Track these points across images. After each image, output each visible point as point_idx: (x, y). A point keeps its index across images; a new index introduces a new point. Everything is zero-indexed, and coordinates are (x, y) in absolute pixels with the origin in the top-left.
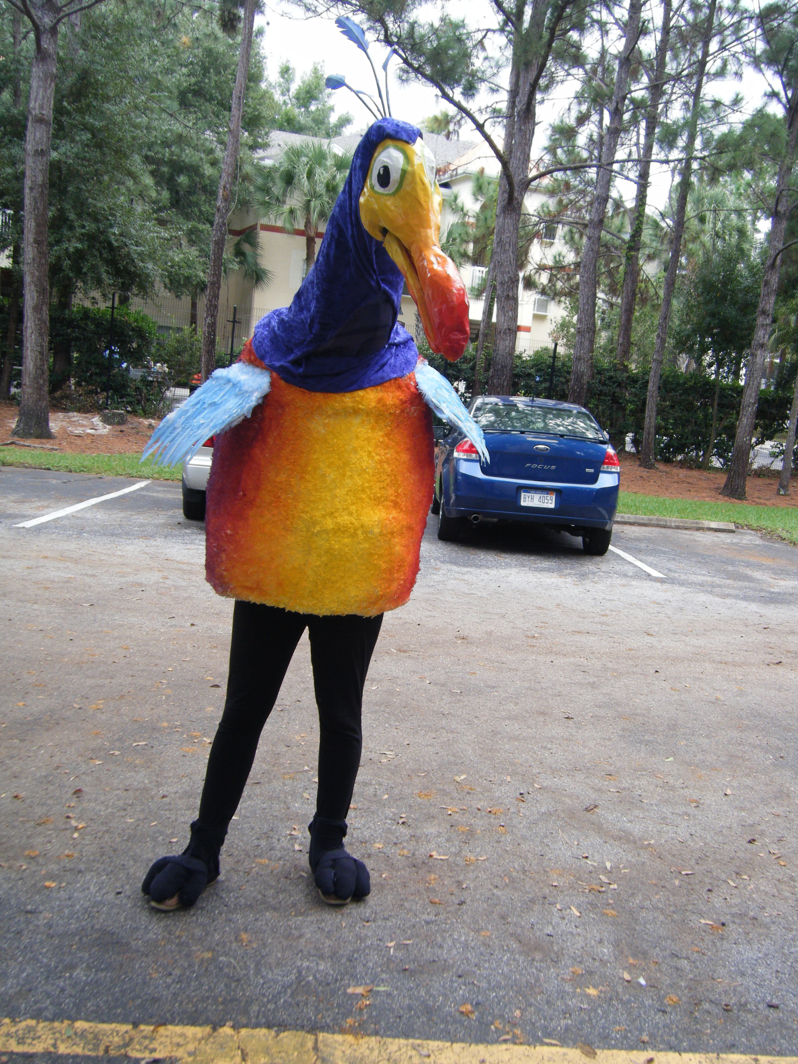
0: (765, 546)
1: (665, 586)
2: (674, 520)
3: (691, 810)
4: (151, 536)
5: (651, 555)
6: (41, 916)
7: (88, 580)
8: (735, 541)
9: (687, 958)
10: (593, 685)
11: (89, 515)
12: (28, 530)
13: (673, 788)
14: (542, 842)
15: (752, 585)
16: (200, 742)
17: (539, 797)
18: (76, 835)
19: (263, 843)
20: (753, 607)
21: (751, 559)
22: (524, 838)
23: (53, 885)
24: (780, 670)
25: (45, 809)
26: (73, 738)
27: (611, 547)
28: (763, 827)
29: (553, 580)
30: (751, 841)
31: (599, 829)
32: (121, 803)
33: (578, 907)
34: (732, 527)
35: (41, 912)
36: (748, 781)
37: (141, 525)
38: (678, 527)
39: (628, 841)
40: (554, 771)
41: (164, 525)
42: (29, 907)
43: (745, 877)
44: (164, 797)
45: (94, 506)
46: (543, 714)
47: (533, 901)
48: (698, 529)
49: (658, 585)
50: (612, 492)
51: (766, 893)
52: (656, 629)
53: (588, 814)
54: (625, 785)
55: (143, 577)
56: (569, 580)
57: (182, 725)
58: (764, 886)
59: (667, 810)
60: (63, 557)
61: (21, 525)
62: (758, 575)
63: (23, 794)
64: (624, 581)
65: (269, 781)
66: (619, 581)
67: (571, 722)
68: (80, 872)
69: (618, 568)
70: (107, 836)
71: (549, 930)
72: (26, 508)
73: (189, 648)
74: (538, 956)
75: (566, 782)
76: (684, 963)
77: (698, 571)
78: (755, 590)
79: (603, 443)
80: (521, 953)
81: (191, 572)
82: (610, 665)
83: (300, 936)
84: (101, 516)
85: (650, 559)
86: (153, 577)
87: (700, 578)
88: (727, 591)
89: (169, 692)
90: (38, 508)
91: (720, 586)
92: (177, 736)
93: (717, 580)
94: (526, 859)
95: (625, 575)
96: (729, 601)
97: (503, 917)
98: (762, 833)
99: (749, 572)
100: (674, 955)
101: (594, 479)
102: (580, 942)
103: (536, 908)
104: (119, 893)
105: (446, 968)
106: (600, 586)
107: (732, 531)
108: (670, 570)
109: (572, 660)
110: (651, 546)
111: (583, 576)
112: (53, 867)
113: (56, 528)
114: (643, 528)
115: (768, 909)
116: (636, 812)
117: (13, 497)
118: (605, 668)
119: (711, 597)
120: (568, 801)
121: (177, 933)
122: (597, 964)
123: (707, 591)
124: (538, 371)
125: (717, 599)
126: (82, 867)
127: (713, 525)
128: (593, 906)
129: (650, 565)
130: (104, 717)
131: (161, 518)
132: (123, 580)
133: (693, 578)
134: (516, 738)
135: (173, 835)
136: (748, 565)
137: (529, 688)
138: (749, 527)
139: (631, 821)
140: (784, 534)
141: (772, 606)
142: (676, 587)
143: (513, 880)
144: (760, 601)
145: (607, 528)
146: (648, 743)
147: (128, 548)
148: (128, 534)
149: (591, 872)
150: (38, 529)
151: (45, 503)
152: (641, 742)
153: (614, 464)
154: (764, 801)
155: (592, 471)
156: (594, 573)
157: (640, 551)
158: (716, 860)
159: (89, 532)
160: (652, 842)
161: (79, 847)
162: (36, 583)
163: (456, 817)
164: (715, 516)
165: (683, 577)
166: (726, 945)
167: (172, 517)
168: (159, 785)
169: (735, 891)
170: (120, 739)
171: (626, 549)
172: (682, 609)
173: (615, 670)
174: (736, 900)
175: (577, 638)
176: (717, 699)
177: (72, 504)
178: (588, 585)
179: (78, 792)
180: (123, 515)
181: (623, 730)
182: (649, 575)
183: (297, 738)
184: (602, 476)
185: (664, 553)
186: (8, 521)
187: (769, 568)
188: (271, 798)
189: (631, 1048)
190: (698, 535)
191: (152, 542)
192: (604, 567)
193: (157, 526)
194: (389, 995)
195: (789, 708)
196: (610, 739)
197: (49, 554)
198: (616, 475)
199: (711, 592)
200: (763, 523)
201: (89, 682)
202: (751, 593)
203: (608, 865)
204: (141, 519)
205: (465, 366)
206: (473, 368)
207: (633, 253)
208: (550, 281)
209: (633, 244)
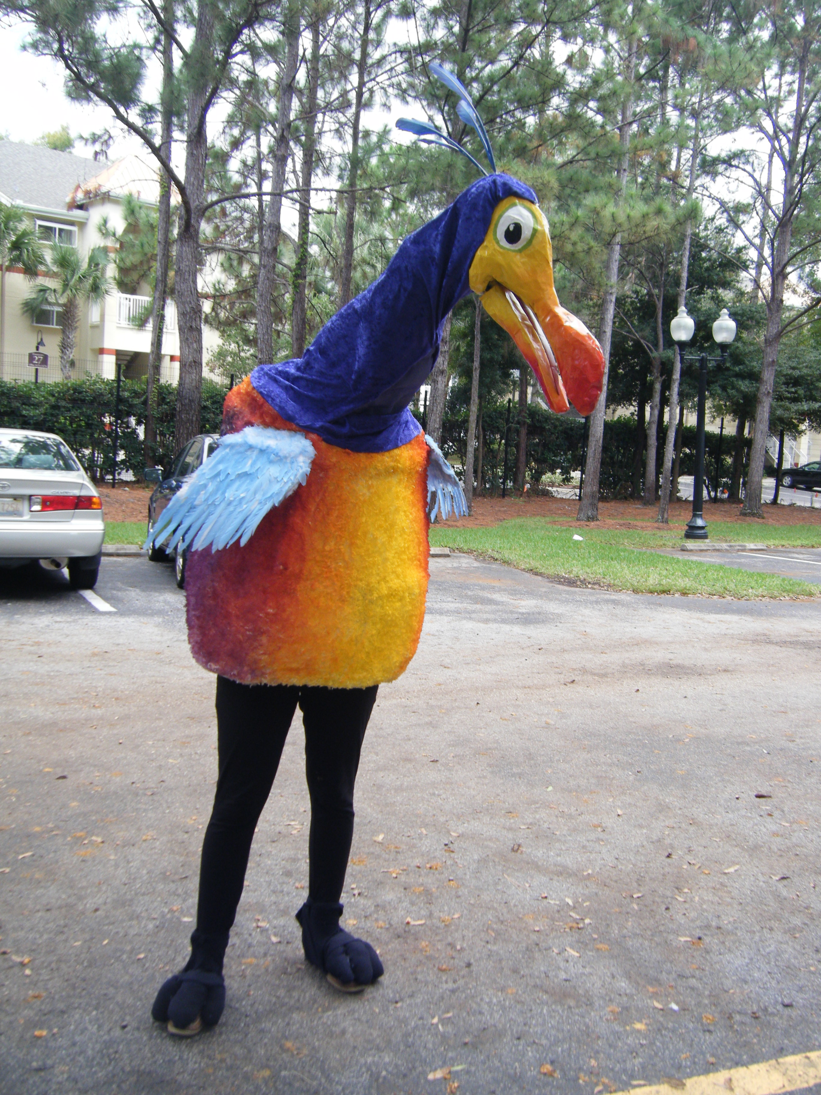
0: (485, 568)
3: (600, 835)
6: (56, 1071)
8: (455, 565)
9: (693, 977)
10: (432, 725)
13: (571, 817)
14: (497, 890)
15: (500, 607)
16: (92, 843)
17: (463, 845)
18: (28, 972)
20: (516, 629)
21: (481, 582)
22: (479, 889)
23: (44, 1033)
24: (579, 689)
28: (669, 841)
30: (669, 856)
31: (537, 867)
32: (52, 926)
33: (572, 947)
34: (447, 551)
35: (53, 1067)
36: (628, 799)
39: (570, 875)
40: (458, 817)
42: (35, 1064)
43: (686, 890)
44: (97, 910)
46: (407, 760)
47: (529, 950)
51: (712, 902)
53: (518, 855)
54: (528, 819)
57: (57, 827)
58: (706, 896)
59: (581, 840)
62: (496, 596)
67: (438, 765)
68: (63, 1012)
70: (63, 966)
71: (563, 975)
74: (571, 1003)
76: (694, 982)
78: (506, 612)
80: (555, 1002)
82: (432, 702)
83: (344, 1032)
87: (452, 606)
88: (484, 616)
91: (474, 612)
92: (60, 841)
93: (467, 606)
94: (495, 909)
96: (492, 626)
97: (515, 971)
98: (672, 847)
99: (488, 595)
100: (681, 976)
102: (597, 981)
103: (537, 955)
104: (124, 1027)
105: (500, 1034)
107: (448, 556)
109: (394, 701)
112: (28, 1013)
115: (723, 917)
116: (557, 845)
118: (430, 706)
119: (474, 624)
120: (490, 844)
121: (218, 1057)
122: (625, 999)
123: (465, 618)
125: (482, 625)
126: (61, 1006)
128: (584, 943)
134: (401, 789)
136: (483, 588)
138: (461, 550)
139: (558, 855)
140: (496, 556)
141: (532, 627)
143: (498, 933)
144: (518, 623)
146: (519, 776)
149: (558, 911)
152: (514, 776)
154: (653, 816)
158: (652, 879)
160: (590, 871)
161: (40, 984)
163: (403, 878)
166: (714, 957)
168: (79, 898)
169: (687, 906)
172: (457, 638)
173: (440, 707)
174: (694, 914)
176: (547, 723)
181: (490, 766)
187: (502, 590)
189: (706, 1072)
194: (468, 1072)
195: (611, 724)
196: (485, 777)
199: (471, 619)
200: (473, 546)
202: (505, 616)
203: (569, 901)
205: (136, 401)
206: (145, 403)
207: (300, 281)
208: (213, 309)
209: (299, 272)
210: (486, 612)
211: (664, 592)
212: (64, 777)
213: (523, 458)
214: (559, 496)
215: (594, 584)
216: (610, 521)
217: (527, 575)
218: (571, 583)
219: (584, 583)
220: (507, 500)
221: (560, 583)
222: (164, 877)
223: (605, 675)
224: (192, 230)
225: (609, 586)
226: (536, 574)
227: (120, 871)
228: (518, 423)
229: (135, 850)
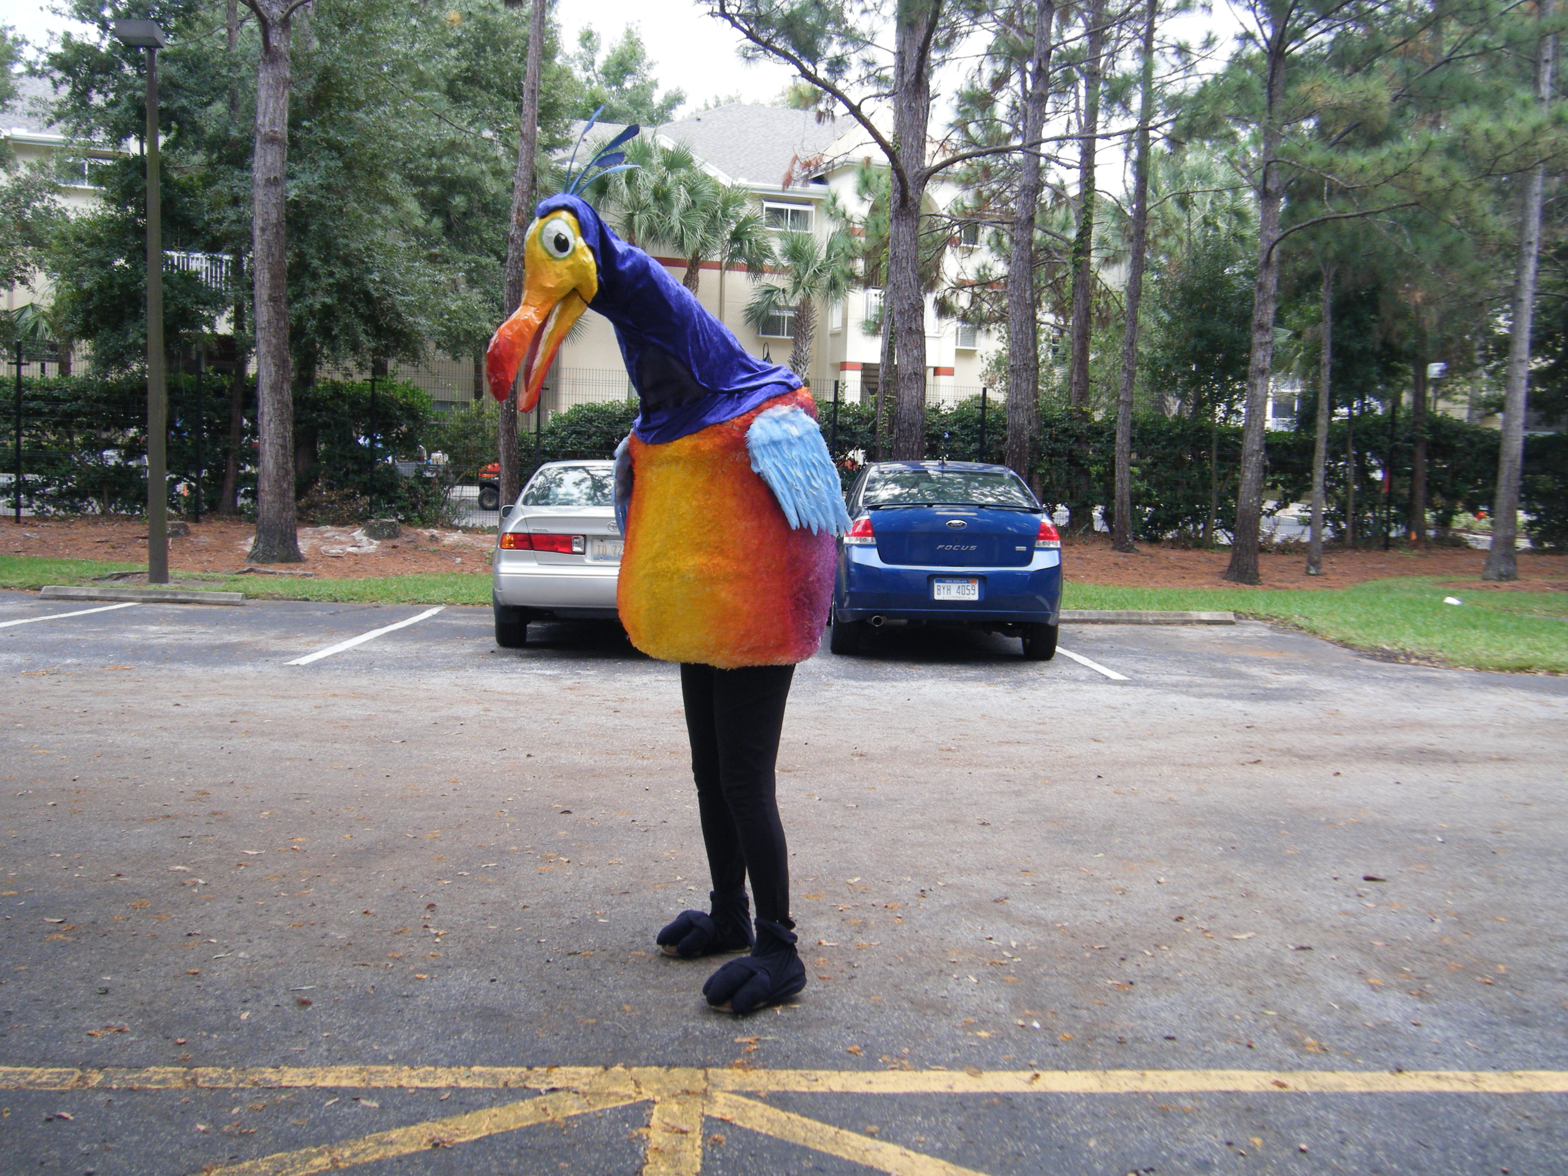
0: (1273, 638)
1: (1126, 689)
2: (1153, 612)
3: (1116, 896)
4: (461, 667)
5: (1115, 656)
6: (420, 999)
7: (392, 716)
8: (1233, 634)
9: (1088, 1009)
10: (1018, 793)
11: (374, 648)
12: (305, 667)
13: (1098, 880)
14: (942, 929)
15: (1243, 682)
16: (556, 862)
17: (942, 893)
18: (438, 940)
19: (638, 939)
20: (1238, 705)
21: (1251, 655)
22: (923, 927)
23: (425, 977)
24: (1256, 769)
25: (399, 921)
26: (413, 863)
27: (1058, 649)
28: (1196, 907)
29: (980, 689)
30: (1179, 919)
31: (1008, 916)
32: (480, 914)
33: (977, 976)
34: (1230, 617)
35: (418, 996)
36: (1187, 871)
37: (444, 656)
38: (1157, 623)
39: (1039, 924)
40: (961, 871)
41: (472, 655)
42: (405, 993)
43: (1164, 947)
44: (526, 907)
45: (378, 638)
46: (954, 822)
47: (928, 974)
48: (1185, 623)
49: (1118, 688)
50: (1052, 575)
51: (1184, 960)
52: (1106, 734)
53: (997, 905)
54: (1042, 878)
55: (459, 710)
56: (1001, 688)
57: (533, 848)
58: (1183, 953)
59: (1087, 899)
60: (355, 694)
61: (294, 662)
62: (1255, 671)
63: (373, 911)
64: (1073, 686)
65: (639, 891)
66: (1065, 686)
67: (986, 828)
68: (449, 967)
69: (1066, 673)
70: (470, 940)
71: (945, 993)
72: (292, 644)
73: (529, 778)
74: (930, 1012)
75: (976, 880)
76: (1084, 1013)
77: (1174, 670)
78: (1243, 687)
79: (1036, 511)
80: (912, 1010)
81: (517, 703)
82: (1042, 773)
83: (685, 1005)
84: (390, 648)
85: (1113, 661)
86: (473, 710)
87: (1175, 678)
88: (1207, 690)
89: (513, 820)
90: (308, 644)
91: (1199, 685)
92: (529, 858)
93: (1197, 680)
94: (924, 942)
95: (1076, 680)
96: (1205, 701)
97: (896, 986)
98: (1193, 913)
99: (1243, 669)
100: (1073, 1007)
101: (1027, 559)
102: (976, 1000)
103: (931, 978)
104: (492, 980)
105: (834, 1022)
106: (1041, 693)
107: (1231, 623)
108: (1136, 672)
109: (995, 770)
110: (1117, 647)
111: (1019, 684)
112: (420, 964)
113: (338, 663)
114: (1110, 626)
115: (1184, 972)
116: (1053, 901)
117: (273, 633)
118: (1036, 776)
119: (1185, 698)
120: (974, 894)
121: (558, 1006)
122: (991, 1015)
123: (1182, 692)
124: (963, 428)
125: (1193, 700)
126: (451, 963)
127: (1205, 616)
128: (993, 975)
129: (1112, 667)
130: (443, 844)
131: (468, 648)
132: (435, 714)
133: (1166, 679)
134: (921, 845)
135: (540, 936)
136: (1245, 661)
137: (941, 799)
138: (1256, 616)
139: (1044, 909)
140: (1302, 622)
141: (1263, 704)
142: (1140, 689)
143: (908, 959)
144: (1249, 699)
145: (1051, 622)
146: (1075, 843)
147: (434, 680)
148: (430, 666)
149: (993, 950)
150: (317, 666)
151: (316, 638)
152: (1068, 842)
153: (1052, 538)
154: (1201, 886)
155: (1024, 548)
156: (1034, 680)
157: (1101, 652)
158: (1135, 936)
159: (381, 666)
160: (1066, 924)
161: (443, 949)
162: (330, 722)
163: (848, 912)
164: (1210, 605)
165: (1152, 678)
166: (1130, 998)
167: (481, 645)
168: (516, 898)
169: (1150, 959)
170: (467, 862)
171: (1082, 652)
172: (1143, 712)
173: (1048, 778)
174: (1151, 966)
175: (1004, 748)
176: (1169, 799)
177: (350, 638)
178: (1025, 692)
179: (431, 906)
180: (418, 646)
181: (1049, 832)
182: (1107, 678)
183: (666, 854)
184: (1037, 554)
185: (1134, 653)
186: (277, 659)
187: (1272, 663)
188: (641, 905)
189: (1017, 1069)
190: (1185, 632)
191: (462, 673)
192: (1048, 673)
193: (464, 657)
194: (776, 1042)
195: (1256, 804)
196: (1031, 841)
197: (337, 692)
198: (1056, 553)
199: (1186, 693)
200: (1273, 610)
201: (418, 815)
202: (1239, 691)
203: (1014, 944)
204: (443, 649)
205: (860, 429)
206: (873, 430)
207: (1082, 258)
208: (972, 303)
209: (1080, 246)
210: (1219, 687)
211: (1521, 669)
212: (568, 812)
213: (1421, 493)
214: (1480, 547)
215: (1423, 659)
216: (1537, 580)
217: (1330, 646)
218: (1389, 657)
219: (1408, 656)
220: (1392, 554)
221: (1373, 657)
222: (608, 891)
223: (1310, 758)
224: (910, 204)
225: (1443, 661)
226: (1346, 646)
227: (570, 883)
228: (1410, 440)
229: (594, 870)
